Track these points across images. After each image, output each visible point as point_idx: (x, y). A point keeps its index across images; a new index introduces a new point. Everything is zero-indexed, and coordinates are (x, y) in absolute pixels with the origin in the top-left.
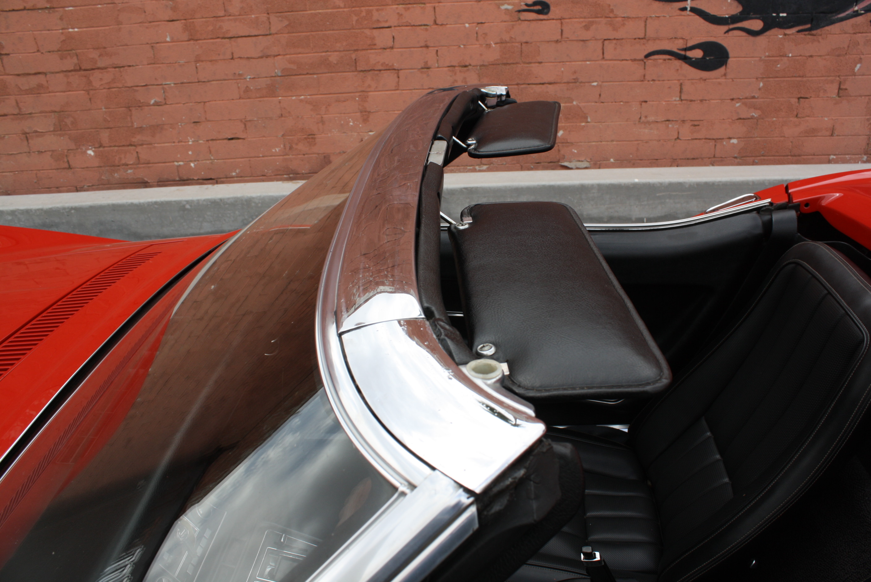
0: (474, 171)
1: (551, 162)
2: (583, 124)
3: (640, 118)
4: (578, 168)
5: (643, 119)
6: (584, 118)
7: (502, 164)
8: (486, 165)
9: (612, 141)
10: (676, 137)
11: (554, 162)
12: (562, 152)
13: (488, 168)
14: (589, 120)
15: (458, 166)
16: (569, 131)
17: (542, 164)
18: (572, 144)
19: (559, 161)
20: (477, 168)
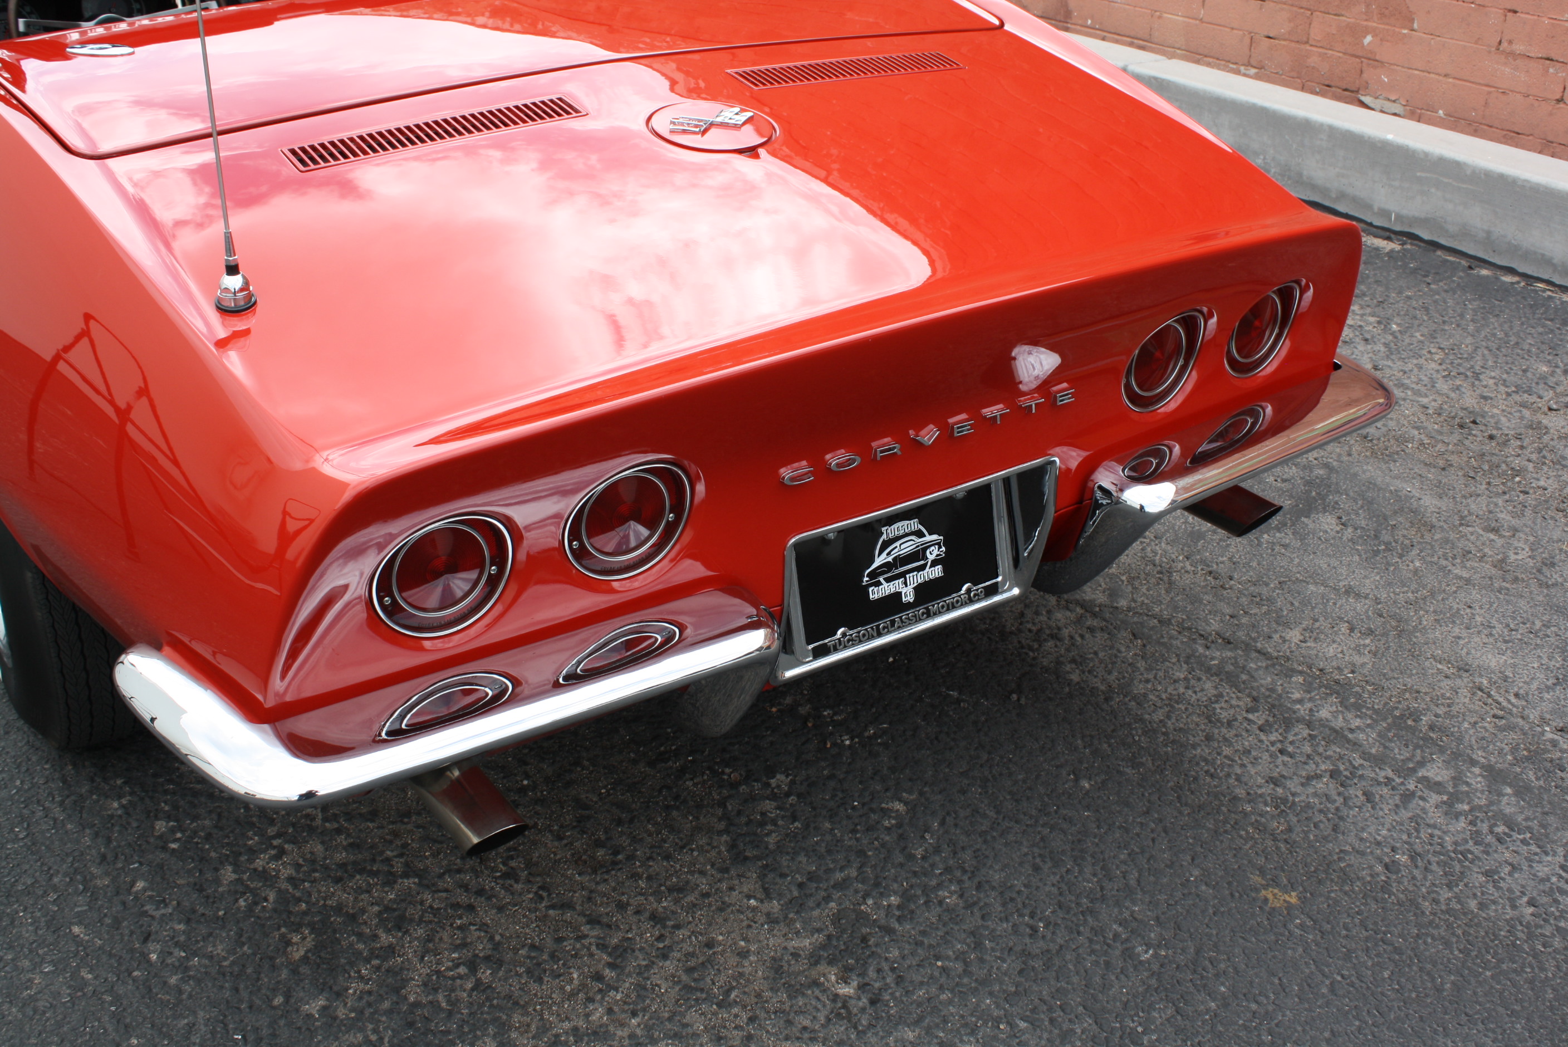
0: (1238, 72)
1: (1346, 90)
2: (1405, 31)
3: (1500, 42)
4: (1382, 111)
5: (1505, 45)
6: (1408, 20)
7: (1277, 73)
8: (1255, 67)
9: (1446, 76)
10: (1558, 97)
11: (1352, 92)
12: (1365, 75)
13: (1256, 74)
14: (1416, 26)
15: (1218, 59)
16: (1381, 40)
17: (1333, 89)
18: (1382, 62)
19: (1357, 92)
20: (1242, 68)
